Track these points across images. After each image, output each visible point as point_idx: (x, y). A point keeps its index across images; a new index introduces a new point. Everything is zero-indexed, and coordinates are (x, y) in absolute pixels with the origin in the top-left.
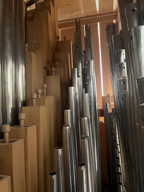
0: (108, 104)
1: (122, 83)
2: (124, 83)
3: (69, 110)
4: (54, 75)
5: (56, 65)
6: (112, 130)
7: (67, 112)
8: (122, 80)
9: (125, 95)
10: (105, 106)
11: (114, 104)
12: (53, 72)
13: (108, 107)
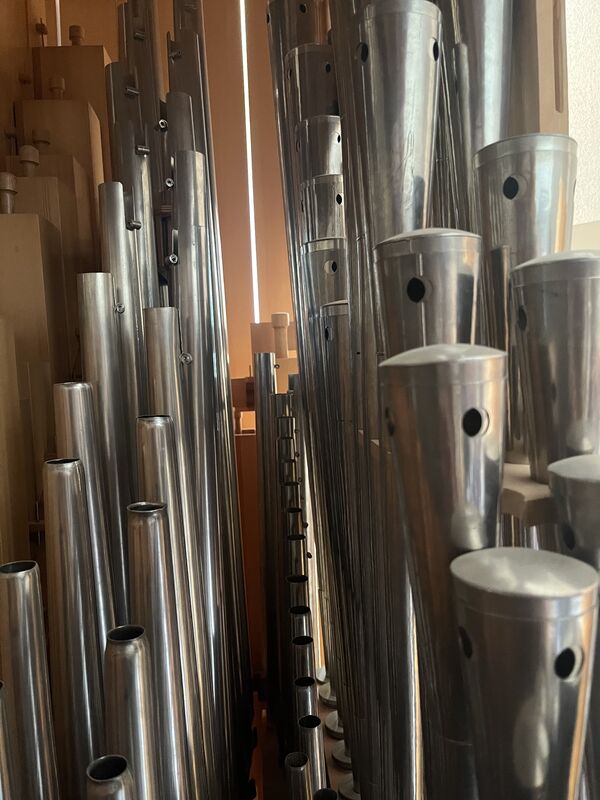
0: (273, 356)
1: (327, 266)
2: (334, 267)
3: (79, 387)
4: (13, 212)
5: (22, 162)
6: (286, 465)
7: (70, 392)
8: (325, 254)
9: (336, 318)
10: (262, 365)
11: (296, 356)
12: (8, 196)
13: (273, 371)
